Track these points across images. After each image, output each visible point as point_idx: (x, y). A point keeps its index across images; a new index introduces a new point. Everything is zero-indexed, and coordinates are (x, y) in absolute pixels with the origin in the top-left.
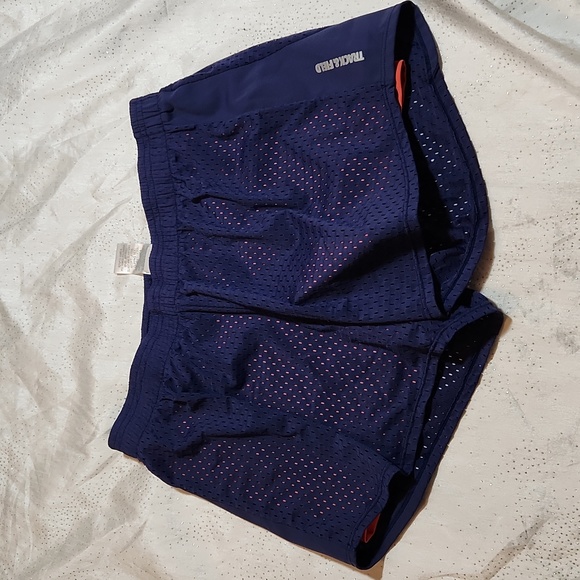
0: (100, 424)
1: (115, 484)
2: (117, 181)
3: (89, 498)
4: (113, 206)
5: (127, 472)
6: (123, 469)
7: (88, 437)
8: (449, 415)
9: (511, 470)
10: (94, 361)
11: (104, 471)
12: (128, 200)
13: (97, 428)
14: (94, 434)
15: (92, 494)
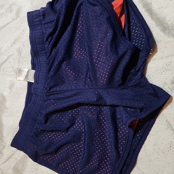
0: (7, 142)
1: (14, 164)
2: (8, 48)
3: (4, 171)
4: (6, 57)
5: (19, 160)
6: (17, 159)
7: (2, 147)
8: (143, 135)
9: (169, 150)
10: (3, 118)
11: (10, 160)
12: (13, 55)
13: (6, 144)
14: (5, 146)
15: (6, 169)
